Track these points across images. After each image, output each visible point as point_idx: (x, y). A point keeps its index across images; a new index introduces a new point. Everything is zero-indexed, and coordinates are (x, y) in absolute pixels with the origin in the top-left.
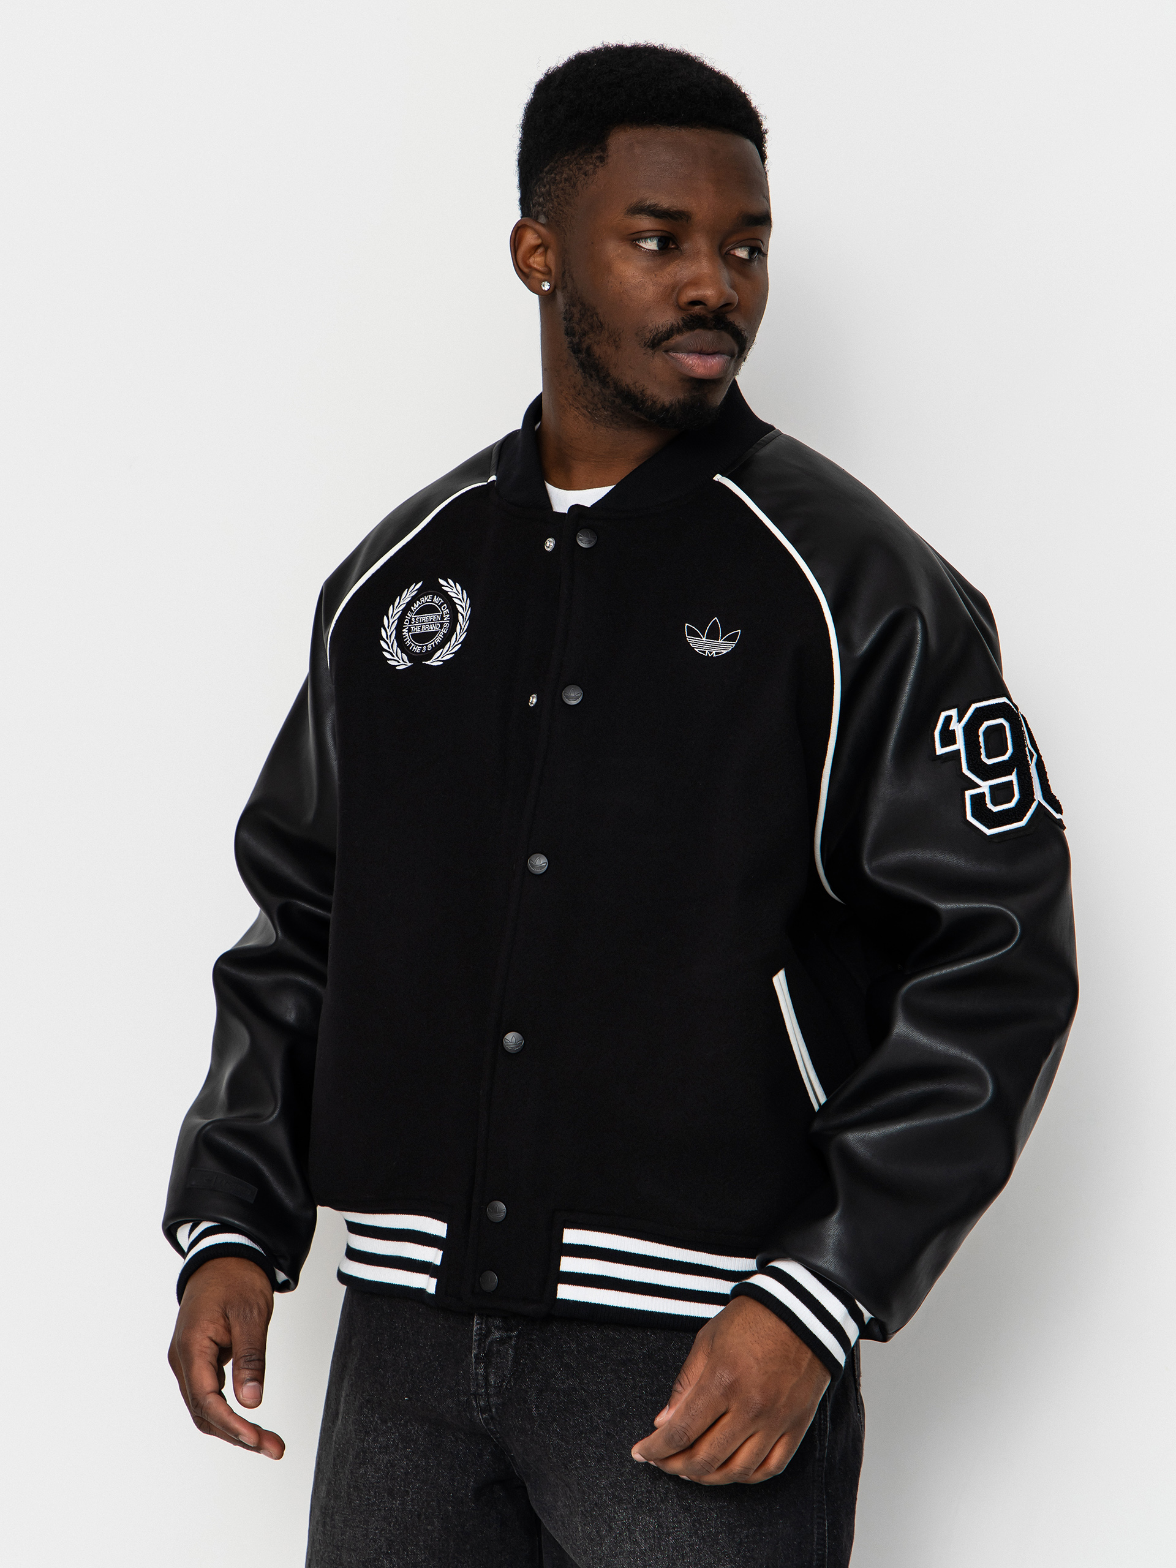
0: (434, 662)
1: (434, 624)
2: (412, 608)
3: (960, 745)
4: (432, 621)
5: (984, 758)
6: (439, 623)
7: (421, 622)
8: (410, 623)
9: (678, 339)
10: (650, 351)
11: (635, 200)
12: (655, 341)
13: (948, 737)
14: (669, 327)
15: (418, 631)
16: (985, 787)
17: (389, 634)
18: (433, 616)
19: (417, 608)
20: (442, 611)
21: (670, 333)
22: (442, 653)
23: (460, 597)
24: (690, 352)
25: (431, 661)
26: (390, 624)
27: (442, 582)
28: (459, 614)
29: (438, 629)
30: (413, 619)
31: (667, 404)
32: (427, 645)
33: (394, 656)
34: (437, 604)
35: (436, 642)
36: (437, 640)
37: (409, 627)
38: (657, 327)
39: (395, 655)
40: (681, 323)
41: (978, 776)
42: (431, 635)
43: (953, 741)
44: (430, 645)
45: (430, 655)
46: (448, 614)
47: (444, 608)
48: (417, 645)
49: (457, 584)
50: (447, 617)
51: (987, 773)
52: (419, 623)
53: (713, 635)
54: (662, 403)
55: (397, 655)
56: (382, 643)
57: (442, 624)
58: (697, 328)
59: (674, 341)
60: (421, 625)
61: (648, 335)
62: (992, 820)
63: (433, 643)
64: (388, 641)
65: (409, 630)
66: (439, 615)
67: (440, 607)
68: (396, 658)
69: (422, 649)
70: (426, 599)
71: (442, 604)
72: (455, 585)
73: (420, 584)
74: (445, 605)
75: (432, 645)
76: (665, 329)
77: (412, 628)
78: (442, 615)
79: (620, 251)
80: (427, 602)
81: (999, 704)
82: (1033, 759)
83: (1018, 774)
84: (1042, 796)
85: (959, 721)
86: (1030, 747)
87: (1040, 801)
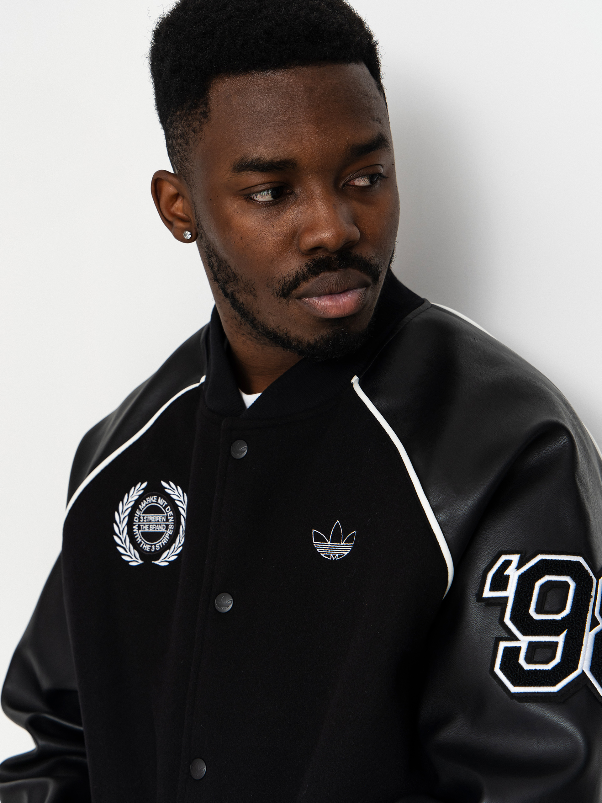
0: (161, 562)
1: (160, 524)
2: (140, 506)
3: (510, 592)
4: (158, 521)
5: (532, 611)
6: (165, 524)
7: (149, 522)
8: (139, 521)
9: (305, 286)
10: (284, 301)
11: (238, 157)
12: (285, 291)
13: (500, 581)
14: (295, 275)
15: (147, 530)
16: (524, 642)
17: (121, 529)
18: (159, 517)
19: (144, 507)
20: (167, 513)
21: (298, 280)
22: (168, 553)
23: (182, 499)
24: (319, 295)
25: (160, 560)
26: (122, 520)
27: (164, 484)
28: (182, 516)
29: (164, 530)
30: (142, 518)
31: (312, 341)
32: (155, 545)
33: (126, 552)
34: (162, 506)
35: (163, 543)
36: (164, 540)
37: (139, 525)
38: (284, 277)
39: (128, 550)
40: (305, 270)
41: (519, 629)
42: (159, 535)
43: (504, 587)
44: (158, 545)
45: (158, 555)
46: (171, 516)
47: (168, 510)
48: (146, 544)
49: (179, 487)
50: (171, 519)
51: (530, 628)
52: (147, 522)
53: (336, 539)
54: (306, 342)
55: (130, 551)
56: (116, 538)
57: (167, 525)
58: (321, 272)
59: (302, 289)
60: (149, 524)
61: (278, 286)
63: (160, 543)
64: (121, 536)
65: (139, 528)
66: (164, 516)
67: (165, 509)
68: (129, 554)
69: (151, 548)
70: (152, 499)
71: (166, 506)
72: (177, 488)
73: (145, 484)
74: (169, 507)
75: (160, 546)
76: (291, 278)
77: (141, 526)
78: (167, 516)
79: (236, 206)
80: (152, 502)
81: (570, 561)
82: (596, 628)
83: (567, 637)
84: (590, 667)
85: (518, 568)
86: (597, 614)
87: (585, 671)
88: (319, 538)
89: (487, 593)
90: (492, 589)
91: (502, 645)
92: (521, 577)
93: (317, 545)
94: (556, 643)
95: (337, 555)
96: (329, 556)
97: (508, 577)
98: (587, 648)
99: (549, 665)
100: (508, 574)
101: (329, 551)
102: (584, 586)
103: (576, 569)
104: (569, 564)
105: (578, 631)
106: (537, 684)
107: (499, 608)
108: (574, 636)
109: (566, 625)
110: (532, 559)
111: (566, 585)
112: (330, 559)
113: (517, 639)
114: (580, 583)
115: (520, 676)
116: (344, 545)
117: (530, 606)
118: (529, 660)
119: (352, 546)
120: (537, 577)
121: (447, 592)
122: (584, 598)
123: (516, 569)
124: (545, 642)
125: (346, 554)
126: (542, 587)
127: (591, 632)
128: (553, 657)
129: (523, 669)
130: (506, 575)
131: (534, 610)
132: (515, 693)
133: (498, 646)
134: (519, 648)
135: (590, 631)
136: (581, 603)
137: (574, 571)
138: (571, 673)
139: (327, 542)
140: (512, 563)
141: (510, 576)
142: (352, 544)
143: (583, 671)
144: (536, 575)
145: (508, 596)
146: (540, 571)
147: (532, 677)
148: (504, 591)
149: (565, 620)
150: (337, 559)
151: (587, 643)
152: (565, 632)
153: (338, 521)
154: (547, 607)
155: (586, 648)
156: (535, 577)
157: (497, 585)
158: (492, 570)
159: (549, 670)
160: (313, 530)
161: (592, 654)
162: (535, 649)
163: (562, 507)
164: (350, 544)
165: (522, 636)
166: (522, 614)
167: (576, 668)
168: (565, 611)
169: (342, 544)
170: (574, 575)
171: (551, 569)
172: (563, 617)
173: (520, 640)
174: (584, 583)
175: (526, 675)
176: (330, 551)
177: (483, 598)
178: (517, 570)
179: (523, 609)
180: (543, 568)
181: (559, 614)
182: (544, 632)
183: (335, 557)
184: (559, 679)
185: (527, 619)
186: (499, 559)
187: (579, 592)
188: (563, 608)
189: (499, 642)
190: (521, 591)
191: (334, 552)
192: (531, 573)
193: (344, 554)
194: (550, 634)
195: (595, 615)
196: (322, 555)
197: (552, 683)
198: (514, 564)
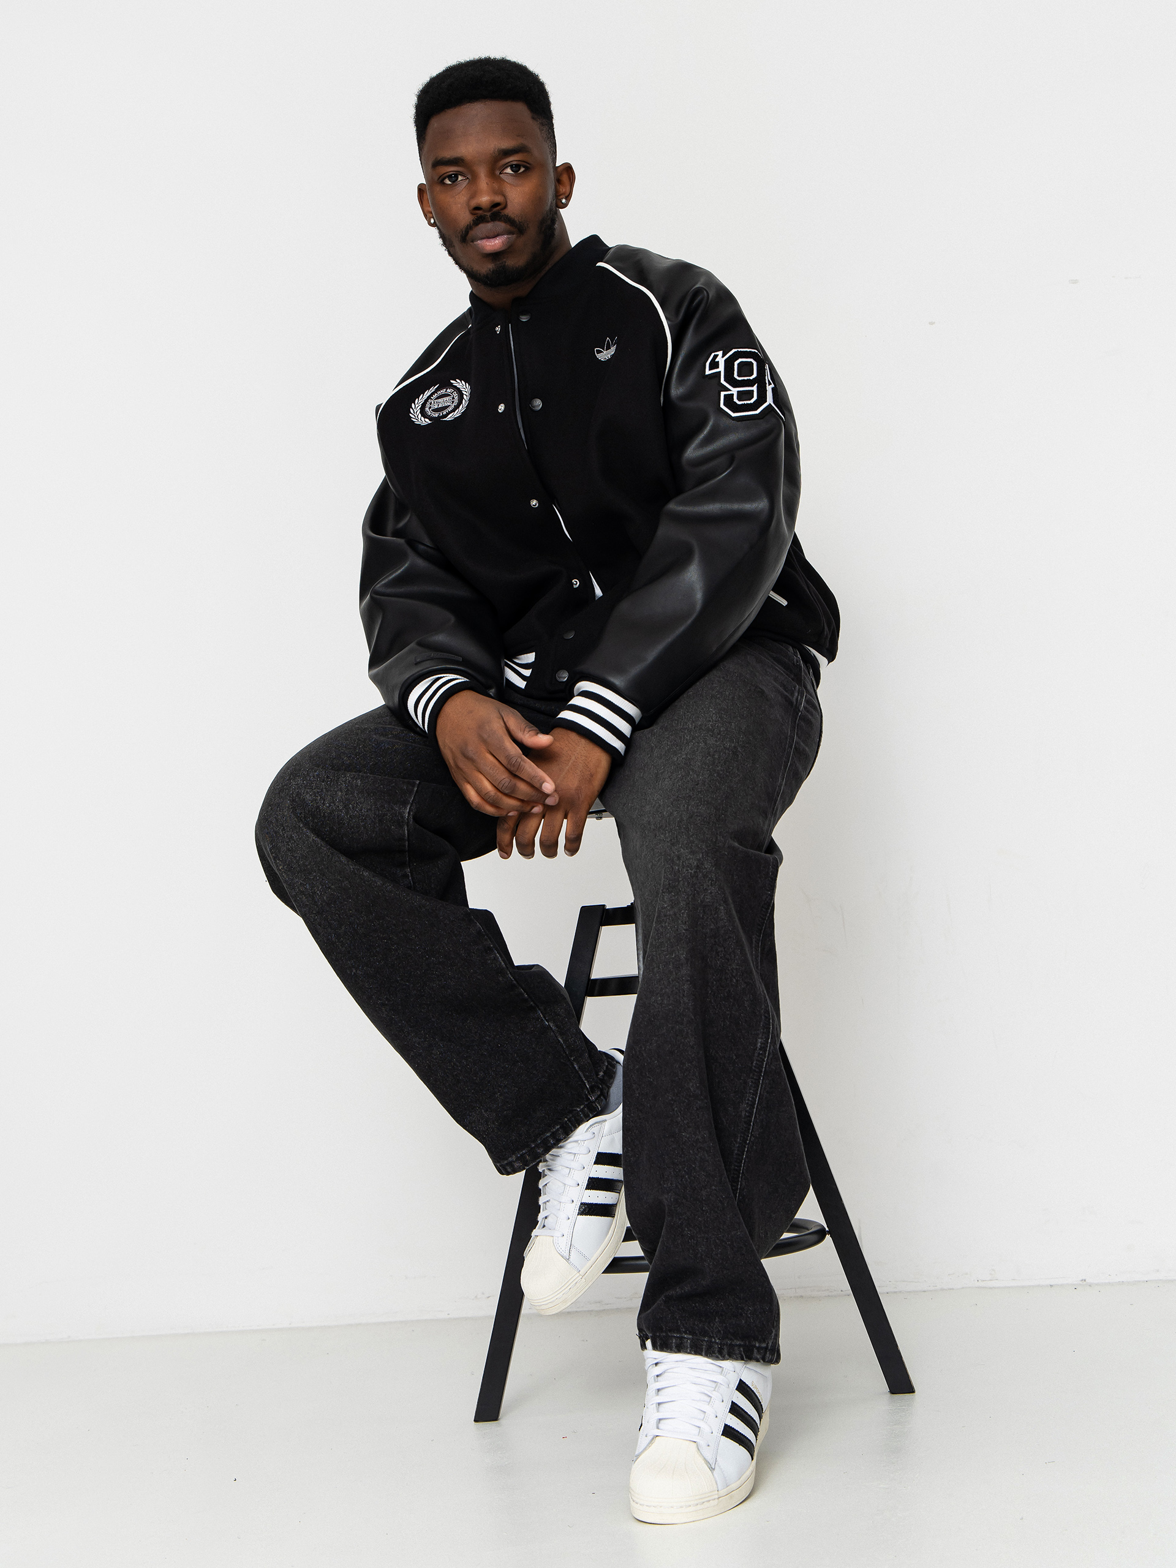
0: (446, 421)
2: (434, 395)
3: (721, 368)
4: (446, 401)
5: (736, 376)
10: (464, 244)
13: (714, 365)
15: (436, 407)
16: (734, 391)
17: (416, 411)
18: (446, 399)
20: (453, 395)
22: (451, 416)
23: (463, 385)
24: (481, 239)
25: (443, 421)
28: (463, 398)
29: (450, 404)
30: (433, 401)
32: (442, 413)
34: (450, 393)
35: (448, 411)
36: (450, 409)
37: (430, 405)
41: (730, 385)
42: (445, 407)
43: (718, 367)
44: (444, 412)
46: (456, 397)
48: (434, 414)
50: (456, 399)
51: (735, 384)
52: (437, 403)
56: (413, 416)
57: (452, 402)
58: (480, 224)
60: (439, 404)
62: (736, 408)
64: (416, 415)
65: (430, 408)
66: (451, 397)
68: (421, 421)
69: (439, 415)
70: (443, 391)
71: (453, 392)
72: (463, 383)
73: (439, 385)
74: (455, 393)
75: (446, 412)
77: (432, 406)
78: (453, 397)
80: (443, 393)
81: (751, 352)
83: (757, 387)
84: (772, 402)
85: (723, 357)
88: (599, 352)
89: (708, 372)
90: (710, 369)
91: (723, 394)
92: (725, 361)
93: (599, 356)
94: (753, 390)
97: (718, 362)
99: (750, 401)
106: (745, 411)
107: (717, 377)
110: (729, 352)
111: (751, 363)
113: (730, 390)
117: (734, 374)
118: (739, 399)
121: (667, 371)
123: (721, 358)
124: (746, 390)
126: (738, 364)
128: (752, 397)
129: (737, 404)
132: (734, 416)
133: (720, 394)
134: (732, 394)
137: (754, 356)
138: (764, 404)
140: (719, 355)
143: (770, 403)
144: (733, 359)
145: (720, 371)
147: (740, 408)
148: (717, 369)
152: (756, 385)
153: (608, 339)
154: (743, 374)
157: (713, 367)
158: (709, 360)
159: (751, 404)
160: (595, 349)
162: (741, 394)
165: (733, 388)
166: (730, 378)
168: (754, 375)
171: (741, 356)
172: (754, 378)
177: (705, 374)
179: (730, 376)
180: (736, 356)
181: (751, 377)
182: (743, 386)
184: (757, 408)
185: (734, 380)
186: (711, 355)
188: (752, 374)
189: (720, 392)
190: (727, 367)
192: (730, 359)
194: (748, 386)
197: (754, 410)
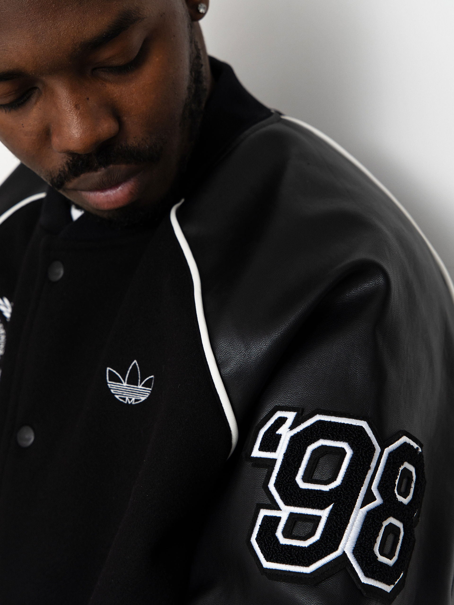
3: (279, 454)
5: (299, 479)
13: (271, 442)
16: (285, 511)
51: (294, 497)
62: (275, 552)
81: (351, 426)
82: (370, 504)
83: (331, 512)
84: (353, 549)
85: (292, 428)
86: (374, 488)
87: (346, 552)
88: (114, 378)
89: (256, 453)
90: (261, 449)
91: (263, 513)
92: (293, 439)
93: (111, 384)
94: (319, 518)
95: (133, 399)
96: (124, 399)
97: (280, 436)
98: (354, 527)
99: (306, 541)
100: (280, 433)
101: (124, 393)
102: (361, 455)
103: (355, 435)
104: (348, 428)
105: (345, 507)
106: (289, 562)
107: (266, 471)
108: (339, 511)
109: (332, 499)
110: (309, 419)
111: (342, 452)
112: (126, 402)
113: (278, 508)
114: (357, 452)
115: (272, 551)
116: (141, 389)
117: (297, 473)
118: (287, 534)
119: (150, 392)
120: (309, 440)
122: (359, 469)
123: (289, 428)
124: (307, 515)
125: (143, 399)
126: (314, 452)
127: (362, 509)
128: (313, 534)
129: (279, 542)
130: (278, 434)
131: (301, 477)
132: (267, 569)
133: (258, 514)
134: (278, 519)
135: (361, 507)
136: (355, 474)
137: (353, 437)
138: (329, 554)
139: (122, 383)
140: (287, 421)
141: (282, 436)
142: (150, 389)
143: (344, 552)
144: (309, 438)
145: (276, 458)
146: (314, 434)
147: (285, 554)
148: (273, 452)
149: (332, 493)
150: (133, 403)
151: (355, 521)
152: (331, 507)
153: (135, 361)
154: (317, 476)
155: (352, 527)
156: (307, 440)
157: (266, 445)
158: (264, 427)
159: (305, 547)
160: (108, 369)
161: (359, 533)
162: (296, 521)
163: (354, 362)
164: (148, 389)
165: (284, 505)
166: (286, 481)
167: (336, 548)
168: (335, 482)
169: (140, 387)
170: (352, 441)
171: (326, 432)
172: (332, 489)
173: (281, 510)
174: (362, 452)
175: (279, 551)
176: (126, 394)
177: (252, 457)
178: (290, 430)
179: (288, 476)
180: (318, 430)
181: (328, 485)
182: (306, 504)
183: (131, 401)
184: (313, 559)
185: (290, 488)
186: (274, 415)
187: (354, 462)
188: (334, 479)
189: (260, 509)
190: (290, 454)
191: (131, 395)
192: (304, 435)
193: (141, 399)
194: (313, 507)
195: (372, 489)
196: (117, 397)
197: (305, 563)
198: (289, 423)
